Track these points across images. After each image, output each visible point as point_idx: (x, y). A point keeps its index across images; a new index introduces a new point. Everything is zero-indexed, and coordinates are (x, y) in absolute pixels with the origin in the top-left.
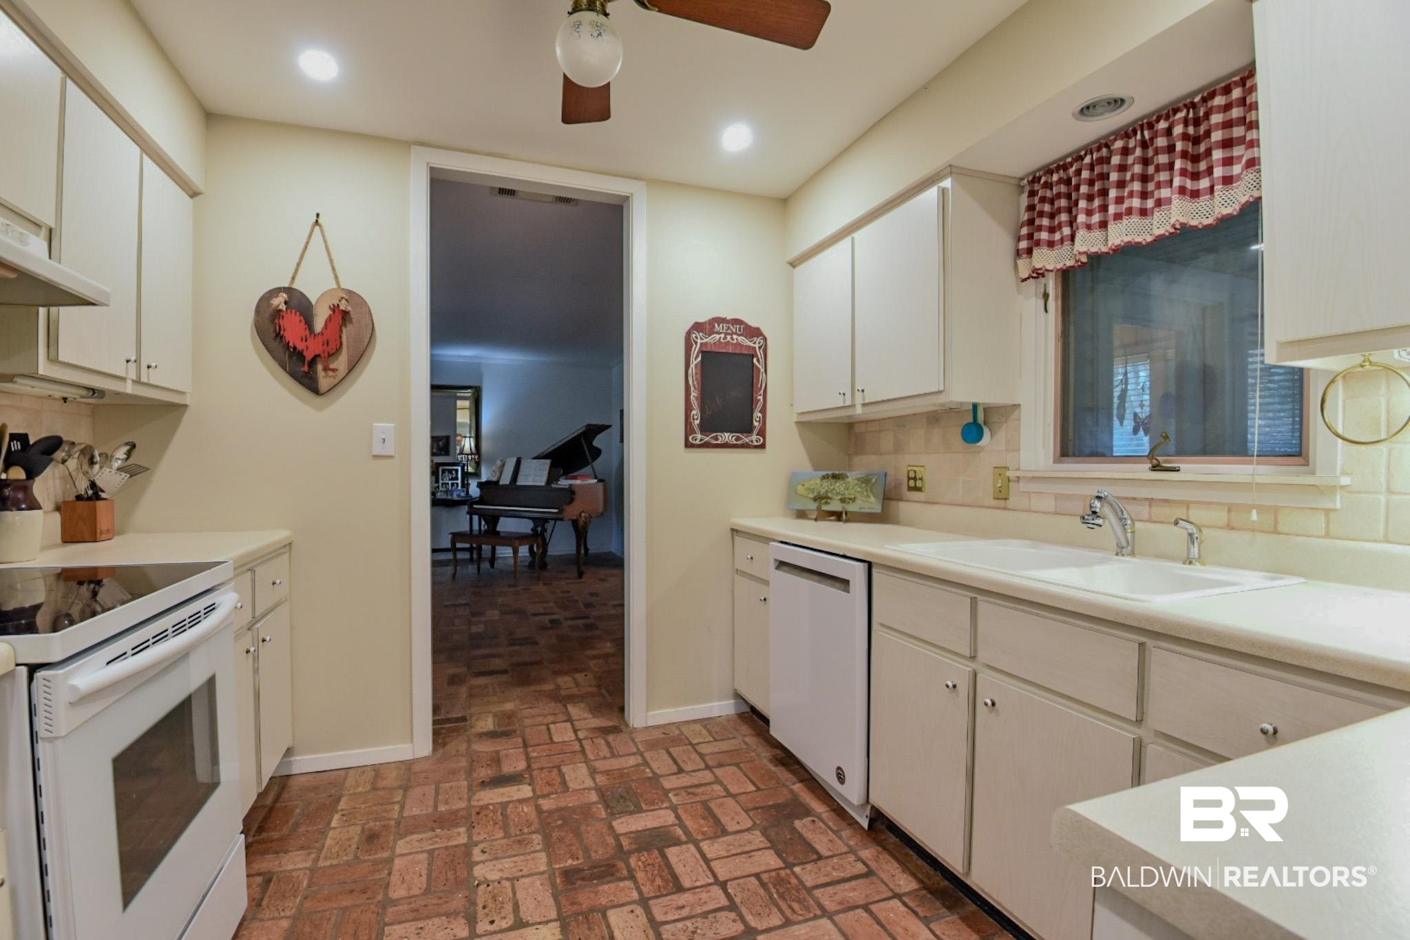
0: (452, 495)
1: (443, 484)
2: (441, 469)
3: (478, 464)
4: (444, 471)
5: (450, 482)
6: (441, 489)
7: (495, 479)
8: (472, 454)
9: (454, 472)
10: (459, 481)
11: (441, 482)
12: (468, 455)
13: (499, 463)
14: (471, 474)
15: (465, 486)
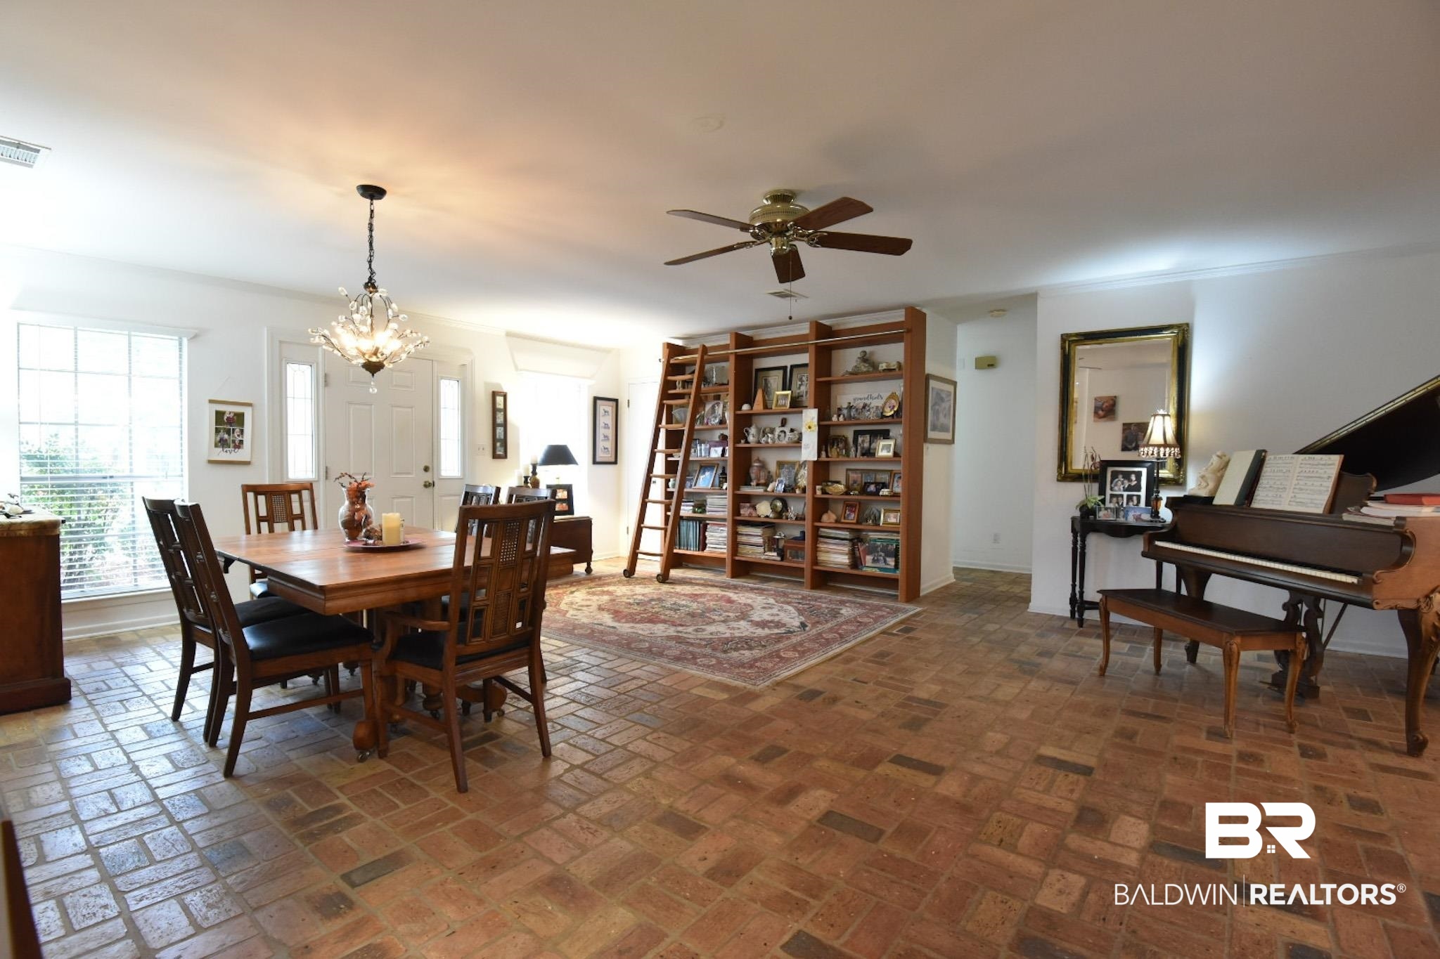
0: (1126, 516)
1: (1112, 496)
2: (1110, 470)
3: (1180, 463)
4: (1115, 475)
5: (1125, 494)
6: (1108, 505)
7: (1204, 493)
8: (1166, 445)
9: (1133, 477)
10: (1143, 493)
11: (1109, 492)
12: (1159, 446)
13: (1215, 461)
14: (1165, 481)
15: (1152, 501)
